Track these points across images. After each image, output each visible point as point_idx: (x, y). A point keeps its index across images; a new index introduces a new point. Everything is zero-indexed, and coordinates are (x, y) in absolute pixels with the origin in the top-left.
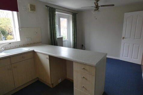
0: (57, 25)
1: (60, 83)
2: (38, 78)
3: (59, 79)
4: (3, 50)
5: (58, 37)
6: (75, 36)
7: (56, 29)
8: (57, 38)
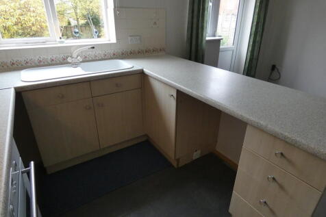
0: (211, 4)
1: (196, 160)
2: (146, 135)
3: (196, 151)
4: (81, 62)
5: (208, 38)
6: (258, 38)
7: (206, 12)
8: (204, 42)
